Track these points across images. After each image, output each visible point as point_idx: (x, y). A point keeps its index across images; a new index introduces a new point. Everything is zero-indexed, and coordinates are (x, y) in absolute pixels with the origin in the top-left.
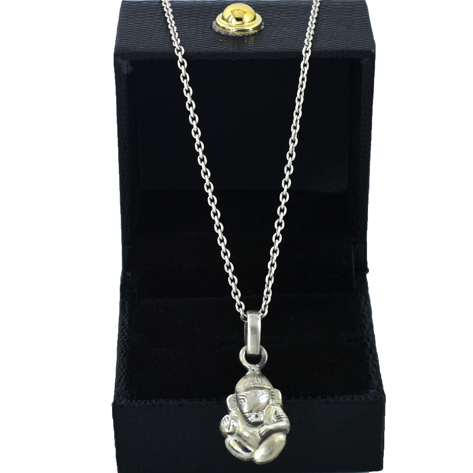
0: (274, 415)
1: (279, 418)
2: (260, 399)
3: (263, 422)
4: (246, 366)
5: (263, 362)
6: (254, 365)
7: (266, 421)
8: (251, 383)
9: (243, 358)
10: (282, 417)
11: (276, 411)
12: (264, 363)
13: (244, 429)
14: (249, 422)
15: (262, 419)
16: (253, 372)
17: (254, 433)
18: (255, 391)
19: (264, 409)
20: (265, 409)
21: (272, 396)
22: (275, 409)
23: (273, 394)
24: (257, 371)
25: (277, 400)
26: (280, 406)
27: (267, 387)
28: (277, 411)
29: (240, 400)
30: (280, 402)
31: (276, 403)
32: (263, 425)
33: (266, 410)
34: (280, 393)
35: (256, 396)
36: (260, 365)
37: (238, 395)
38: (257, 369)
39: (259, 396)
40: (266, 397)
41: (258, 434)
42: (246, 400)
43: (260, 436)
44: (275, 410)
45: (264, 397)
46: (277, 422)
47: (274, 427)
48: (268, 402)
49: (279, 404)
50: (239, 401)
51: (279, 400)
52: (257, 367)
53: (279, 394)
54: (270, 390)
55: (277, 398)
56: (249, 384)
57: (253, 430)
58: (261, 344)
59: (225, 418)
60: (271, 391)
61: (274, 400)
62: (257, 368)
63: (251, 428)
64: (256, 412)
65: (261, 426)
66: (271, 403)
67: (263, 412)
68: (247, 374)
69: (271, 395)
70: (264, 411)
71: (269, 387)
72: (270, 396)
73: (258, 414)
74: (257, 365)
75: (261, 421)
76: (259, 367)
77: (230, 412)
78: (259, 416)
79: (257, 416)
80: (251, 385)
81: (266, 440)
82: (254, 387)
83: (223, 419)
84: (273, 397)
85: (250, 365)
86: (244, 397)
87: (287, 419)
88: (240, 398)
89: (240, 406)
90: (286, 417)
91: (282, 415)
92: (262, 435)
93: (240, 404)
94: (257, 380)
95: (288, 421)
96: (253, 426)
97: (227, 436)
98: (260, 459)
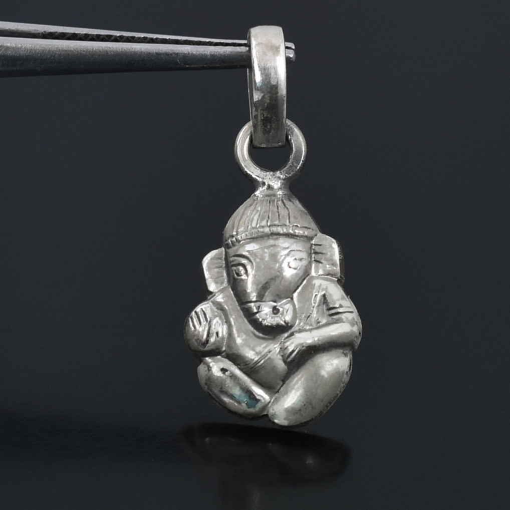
0: (318, 306)
1: (333, 314)
2: (285, 265)
4: (251, 176)
5: (295, 164)
6: (271, 173)
7: (299, 323)
8: (264, 223)
9: (243, 156)
10: (340, 310)
11: (324, 296)
12: (296, 167)
13: (246, 344)
14: (257, 325)
15: (288, 318)
16: (270, 192)
17: (269, 355)
18: (271, 242)
19: (295, 291)
20: (298, 291)
21: (315, 254)
22: (323, 290)
23: (317, 249)
24: (280, 189)
25: (328, 266)
27: (302, 232)
28: (327, 294)
29: (234, 268)
31: (327, 273)
32: (292, 334)
33: (300, 294)
34: (335, 246)
35: (274, 257)
36: (286, 173)
37: (231, 251)
38: (279, 184)
39: (283, 258)
40: (301, 260)
41: (279, 357)
42: (249, 268)
43: (285, 362)
44: (323, 293)
45: (296, 259)
46: (327, 324)
47: (318, 340)
48: (306, 273)
49: (332, 275)
50: (232, 270)
51: (334, 264)
52: (279, 178)
53: (333, 249)
54: (311, 238)
55: (327, 260)
56: (258, 226)
57: (265, 347)
59: (196, 312)
60: (313, 242)
61: (320, 265)
62: (280, 181)
63: (261, 341)
64: (275, 302)
65: (286, 335)
66: (313, 273)
67: (292, 299)
69: (313, 252)
70: (295, 295)
71: (309, 233)
72: (310, 255)
73: (279, 304)
74: (278, 174)
75: (287, 323)
76: (284, 180)
77: (211, 296)
78: (281, 310)
79: (275, 310)
80: (263, 227)
81: (299, 370)
82: (270, 233)
83: (193, 313)
84: (319, 257)
85: (263, 174)
86: (244, 261)
87: (355, 316)
88: (234, 263)
89: (233, 282)
90: (351, 310)
91: (341, 306)
92: (289, 359)
93: (234, 278)
94: (279, 215)
95: (356, 320)
96: (267, 337)
97: (202, 358)
98: (285, 419)
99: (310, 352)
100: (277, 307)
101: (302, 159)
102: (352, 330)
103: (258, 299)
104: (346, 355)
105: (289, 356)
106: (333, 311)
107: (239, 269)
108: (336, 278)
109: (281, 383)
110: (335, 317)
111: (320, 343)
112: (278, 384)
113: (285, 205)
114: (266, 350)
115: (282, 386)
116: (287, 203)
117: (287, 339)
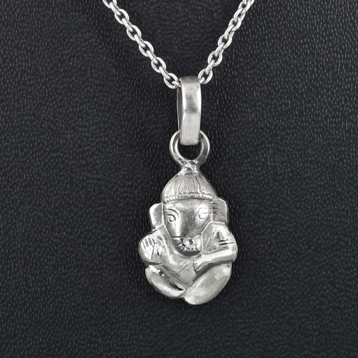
0: (215, 239)
3: (199, 251)
5: (204, 155)
6: (190, 160)
7: (204, 249)
8: (186, 191)
10: (227, 242)
11: (218, 233)
15: (198, 246)
17: (187, 267)
18: (190, 203)
19: (202, 231)
20: (204, 230)
21: (214, 209)
22: (217, 229)
23: (215, 206)
25: (220, 216)
26: (224, 223)
27: (208, 196)
28: (220, 232)
29: (168, 216)
30: (226, 218)
31: (220, 220)
32: (200, 256)
33: (204, 232)
34: (226, 206)
36: (198, 160)
37: (167, 206)
40: (206, 213)
42: (176, 217)
45: (203, 213)
48: (208, 220)
49: (222, 221)
50: (167, 218)
51: (224, 214)
52: (195, 164)
53: (224, 206)
54: (211, 200)
55: (220, 212)
56: (182, 192)
58: (201, 129)
59: (146, 239)
60: (213, 202)
61: (216, 215)
64: (191, 237)
65: (196, 256)
66: (212, 220)
67: (200, 235)
68: (179, 174)
69: (212, 207)
70: (202, 233)
71: (210, 197)
72: (211, 210)
73: (193, 238)
74: (194, 161)
75: (197, 249)
77: (154, 230)
78: (194, 242)
79: (191, 242)
80: (185, 194)
82: (189, 197)
83: (144, 240)
84: (215, 211)
86: (173, 213)
87: (235, 245)
88: (169, 213)
89: (167, 224)
90: (232, 242)
91: (227, 240)
92: (198, 270)
93: (168, 222)
94: (194, 187)
95: (235, 247)
96: (185, 257)
97: (149, 265)
98: (194, 301)
99: (209, 267)
100: (192, 240)
101: (208, 153)
102: (233, 254)
103: (182, 236)
104: (229, 266)
105: (198, 269)
106: (223, 243)
107: (170, 217)
108: (225, 222)
109: (193, 282)
110: (224, 246)
111: (215, 261)
112: (191, 282)
113: (197, 181)
114: (185, 265)
115: (193, 283)
116: (199, 179)
117: (197, 259)
